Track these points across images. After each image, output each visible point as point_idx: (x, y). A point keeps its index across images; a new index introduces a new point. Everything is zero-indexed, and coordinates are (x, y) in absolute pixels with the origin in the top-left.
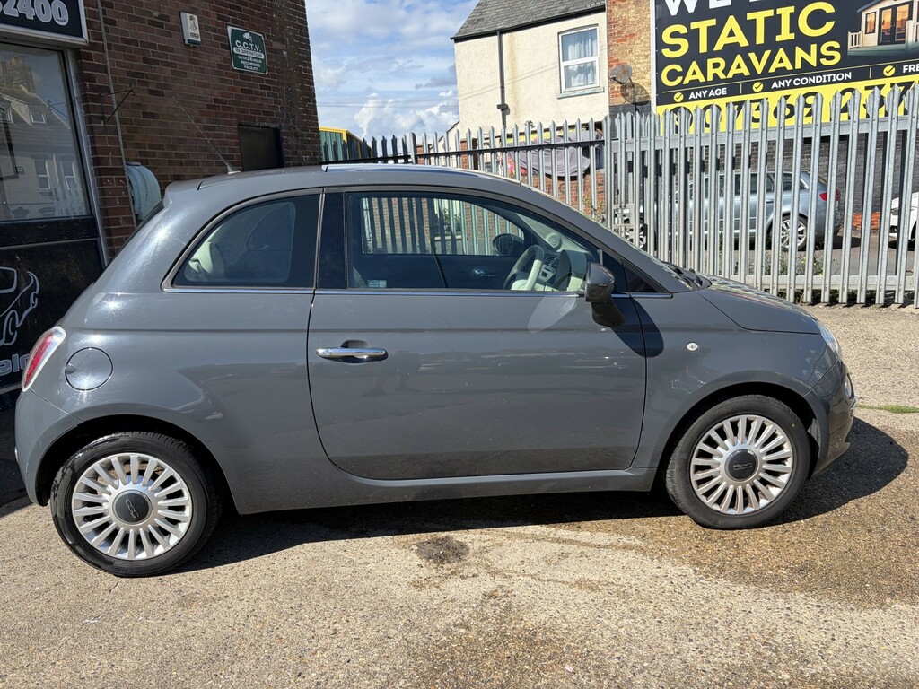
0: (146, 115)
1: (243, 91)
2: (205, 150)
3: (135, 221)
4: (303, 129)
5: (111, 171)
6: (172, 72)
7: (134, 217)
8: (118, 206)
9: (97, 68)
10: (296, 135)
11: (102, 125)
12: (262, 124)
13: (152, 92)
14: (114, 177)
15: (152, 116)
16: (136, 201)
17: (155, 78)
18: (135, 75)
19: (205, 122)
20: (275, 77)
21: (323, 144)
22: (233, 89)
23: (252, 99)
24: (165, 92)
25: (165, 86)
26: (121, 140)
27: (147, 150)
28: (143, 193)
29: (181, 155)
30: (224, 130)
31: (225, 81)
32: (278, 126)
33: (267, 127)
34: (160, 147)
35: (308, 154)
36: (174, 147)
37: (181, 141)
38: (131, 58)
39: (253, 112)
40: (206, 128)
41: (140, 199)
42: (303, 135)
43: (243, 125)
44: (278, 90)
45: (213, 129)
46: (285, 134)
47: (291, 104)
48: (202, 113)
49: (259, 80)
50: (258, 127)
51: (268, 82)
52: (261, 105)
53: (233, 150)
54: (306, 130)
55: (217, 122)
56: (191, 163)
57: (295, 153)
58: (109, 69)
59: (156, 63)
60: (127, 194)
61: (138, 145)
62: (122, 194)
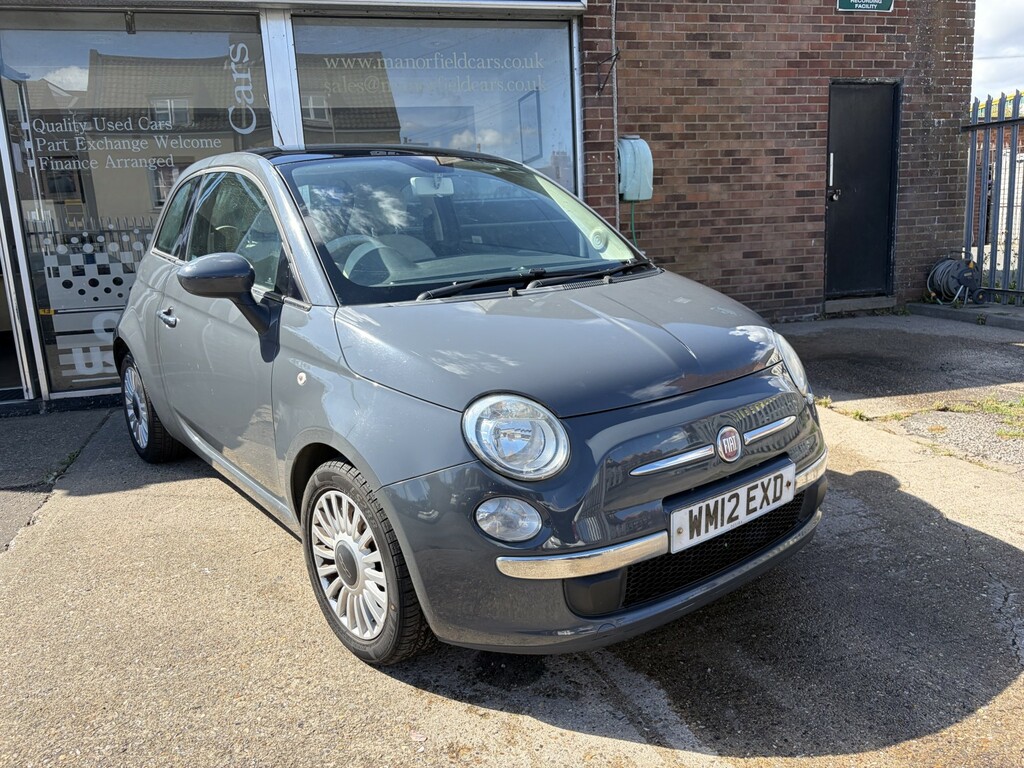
0: (701, 82)
1: (847, 38)
2: (774, 118)
3: (618, 201)
4: (941, 82)
5: (599, 146)
6: (747, 28)
7: (617, 196)
8: (601, 184)
9: (600, 34)
10: (928, 91)
11: (597, 96)
12: (871, 80)
13: (714, 55)
14: (601, 152)
15: (711, 83)
16: (622, 179)
17: (721, 37)
18: (695, 37)
19: (781, 84)
20: (906, 13)
21: (972, 102)
22: (833, 38)
23: (863, 47)
24: (732, 52)
25: (733, 46)
26: (615, 111)
27: (697, 123)
28: (630, 170)
29: (741, 127)
30: (808, 91)
31: (820, 29)
32: (898, 79)
33: (879, 83)
34: (714, 118)
35: (944, 115)
36: (731, 118)
37: (742, 109)
38: (697, 18)
39: (857, 64)
40: (781, 91)
41: (626, 177)
42: (940, 90)
43: (839, 84)
44: (907, 31)
45: (793, 91)
46: (909, 90)
47: (928, 48)
48: (779, 73)
49: (875, 21)
50: (865, 83)
51: (890, 21)
52: (873, 55)
53: (817, 117)
54: (947, 82)
55: (799, 82)
56: (752, 136)
57: (921, 115)
58: (614, 33)
59: (727, 19)
60: (613, 170)
61: (686, 118)
62: (607, 171)
